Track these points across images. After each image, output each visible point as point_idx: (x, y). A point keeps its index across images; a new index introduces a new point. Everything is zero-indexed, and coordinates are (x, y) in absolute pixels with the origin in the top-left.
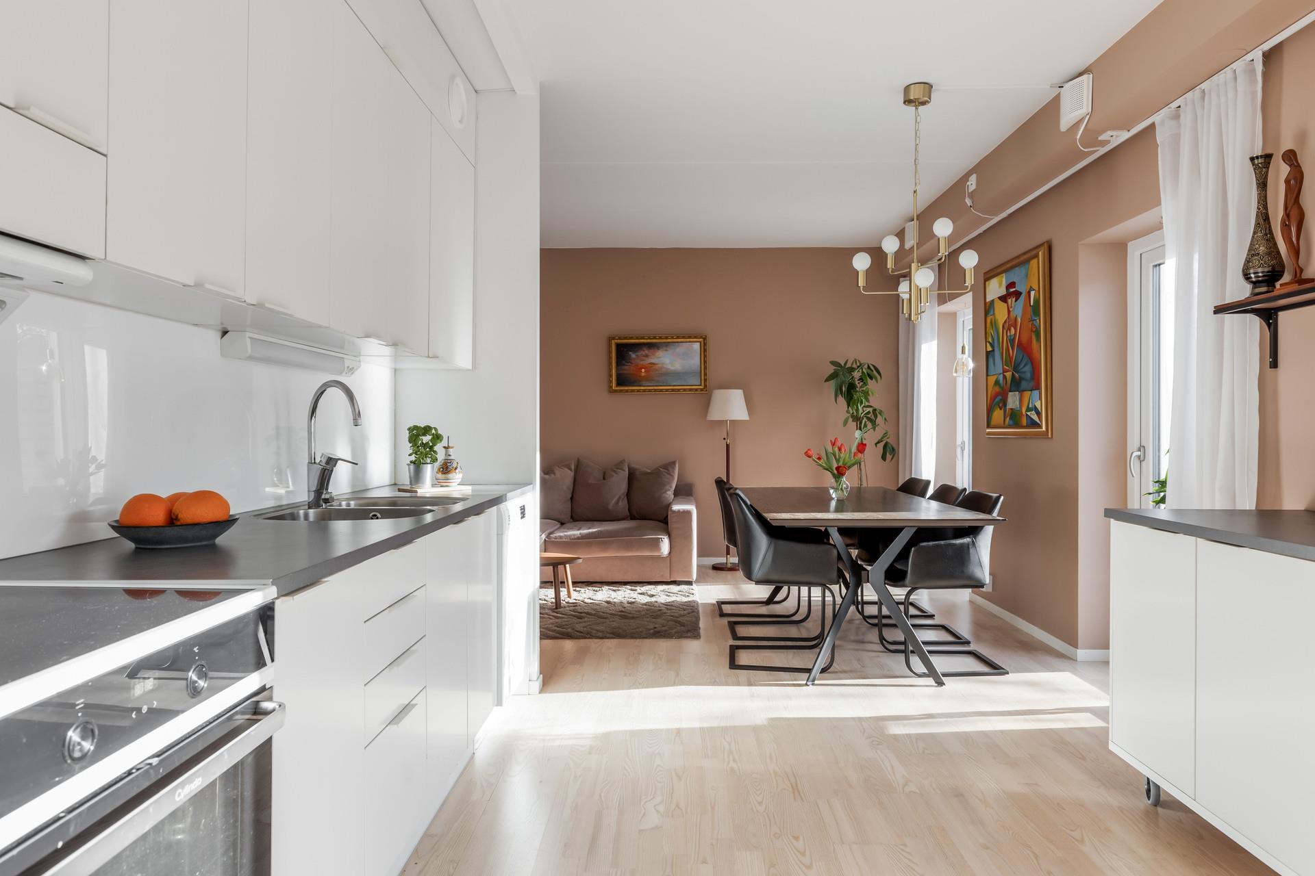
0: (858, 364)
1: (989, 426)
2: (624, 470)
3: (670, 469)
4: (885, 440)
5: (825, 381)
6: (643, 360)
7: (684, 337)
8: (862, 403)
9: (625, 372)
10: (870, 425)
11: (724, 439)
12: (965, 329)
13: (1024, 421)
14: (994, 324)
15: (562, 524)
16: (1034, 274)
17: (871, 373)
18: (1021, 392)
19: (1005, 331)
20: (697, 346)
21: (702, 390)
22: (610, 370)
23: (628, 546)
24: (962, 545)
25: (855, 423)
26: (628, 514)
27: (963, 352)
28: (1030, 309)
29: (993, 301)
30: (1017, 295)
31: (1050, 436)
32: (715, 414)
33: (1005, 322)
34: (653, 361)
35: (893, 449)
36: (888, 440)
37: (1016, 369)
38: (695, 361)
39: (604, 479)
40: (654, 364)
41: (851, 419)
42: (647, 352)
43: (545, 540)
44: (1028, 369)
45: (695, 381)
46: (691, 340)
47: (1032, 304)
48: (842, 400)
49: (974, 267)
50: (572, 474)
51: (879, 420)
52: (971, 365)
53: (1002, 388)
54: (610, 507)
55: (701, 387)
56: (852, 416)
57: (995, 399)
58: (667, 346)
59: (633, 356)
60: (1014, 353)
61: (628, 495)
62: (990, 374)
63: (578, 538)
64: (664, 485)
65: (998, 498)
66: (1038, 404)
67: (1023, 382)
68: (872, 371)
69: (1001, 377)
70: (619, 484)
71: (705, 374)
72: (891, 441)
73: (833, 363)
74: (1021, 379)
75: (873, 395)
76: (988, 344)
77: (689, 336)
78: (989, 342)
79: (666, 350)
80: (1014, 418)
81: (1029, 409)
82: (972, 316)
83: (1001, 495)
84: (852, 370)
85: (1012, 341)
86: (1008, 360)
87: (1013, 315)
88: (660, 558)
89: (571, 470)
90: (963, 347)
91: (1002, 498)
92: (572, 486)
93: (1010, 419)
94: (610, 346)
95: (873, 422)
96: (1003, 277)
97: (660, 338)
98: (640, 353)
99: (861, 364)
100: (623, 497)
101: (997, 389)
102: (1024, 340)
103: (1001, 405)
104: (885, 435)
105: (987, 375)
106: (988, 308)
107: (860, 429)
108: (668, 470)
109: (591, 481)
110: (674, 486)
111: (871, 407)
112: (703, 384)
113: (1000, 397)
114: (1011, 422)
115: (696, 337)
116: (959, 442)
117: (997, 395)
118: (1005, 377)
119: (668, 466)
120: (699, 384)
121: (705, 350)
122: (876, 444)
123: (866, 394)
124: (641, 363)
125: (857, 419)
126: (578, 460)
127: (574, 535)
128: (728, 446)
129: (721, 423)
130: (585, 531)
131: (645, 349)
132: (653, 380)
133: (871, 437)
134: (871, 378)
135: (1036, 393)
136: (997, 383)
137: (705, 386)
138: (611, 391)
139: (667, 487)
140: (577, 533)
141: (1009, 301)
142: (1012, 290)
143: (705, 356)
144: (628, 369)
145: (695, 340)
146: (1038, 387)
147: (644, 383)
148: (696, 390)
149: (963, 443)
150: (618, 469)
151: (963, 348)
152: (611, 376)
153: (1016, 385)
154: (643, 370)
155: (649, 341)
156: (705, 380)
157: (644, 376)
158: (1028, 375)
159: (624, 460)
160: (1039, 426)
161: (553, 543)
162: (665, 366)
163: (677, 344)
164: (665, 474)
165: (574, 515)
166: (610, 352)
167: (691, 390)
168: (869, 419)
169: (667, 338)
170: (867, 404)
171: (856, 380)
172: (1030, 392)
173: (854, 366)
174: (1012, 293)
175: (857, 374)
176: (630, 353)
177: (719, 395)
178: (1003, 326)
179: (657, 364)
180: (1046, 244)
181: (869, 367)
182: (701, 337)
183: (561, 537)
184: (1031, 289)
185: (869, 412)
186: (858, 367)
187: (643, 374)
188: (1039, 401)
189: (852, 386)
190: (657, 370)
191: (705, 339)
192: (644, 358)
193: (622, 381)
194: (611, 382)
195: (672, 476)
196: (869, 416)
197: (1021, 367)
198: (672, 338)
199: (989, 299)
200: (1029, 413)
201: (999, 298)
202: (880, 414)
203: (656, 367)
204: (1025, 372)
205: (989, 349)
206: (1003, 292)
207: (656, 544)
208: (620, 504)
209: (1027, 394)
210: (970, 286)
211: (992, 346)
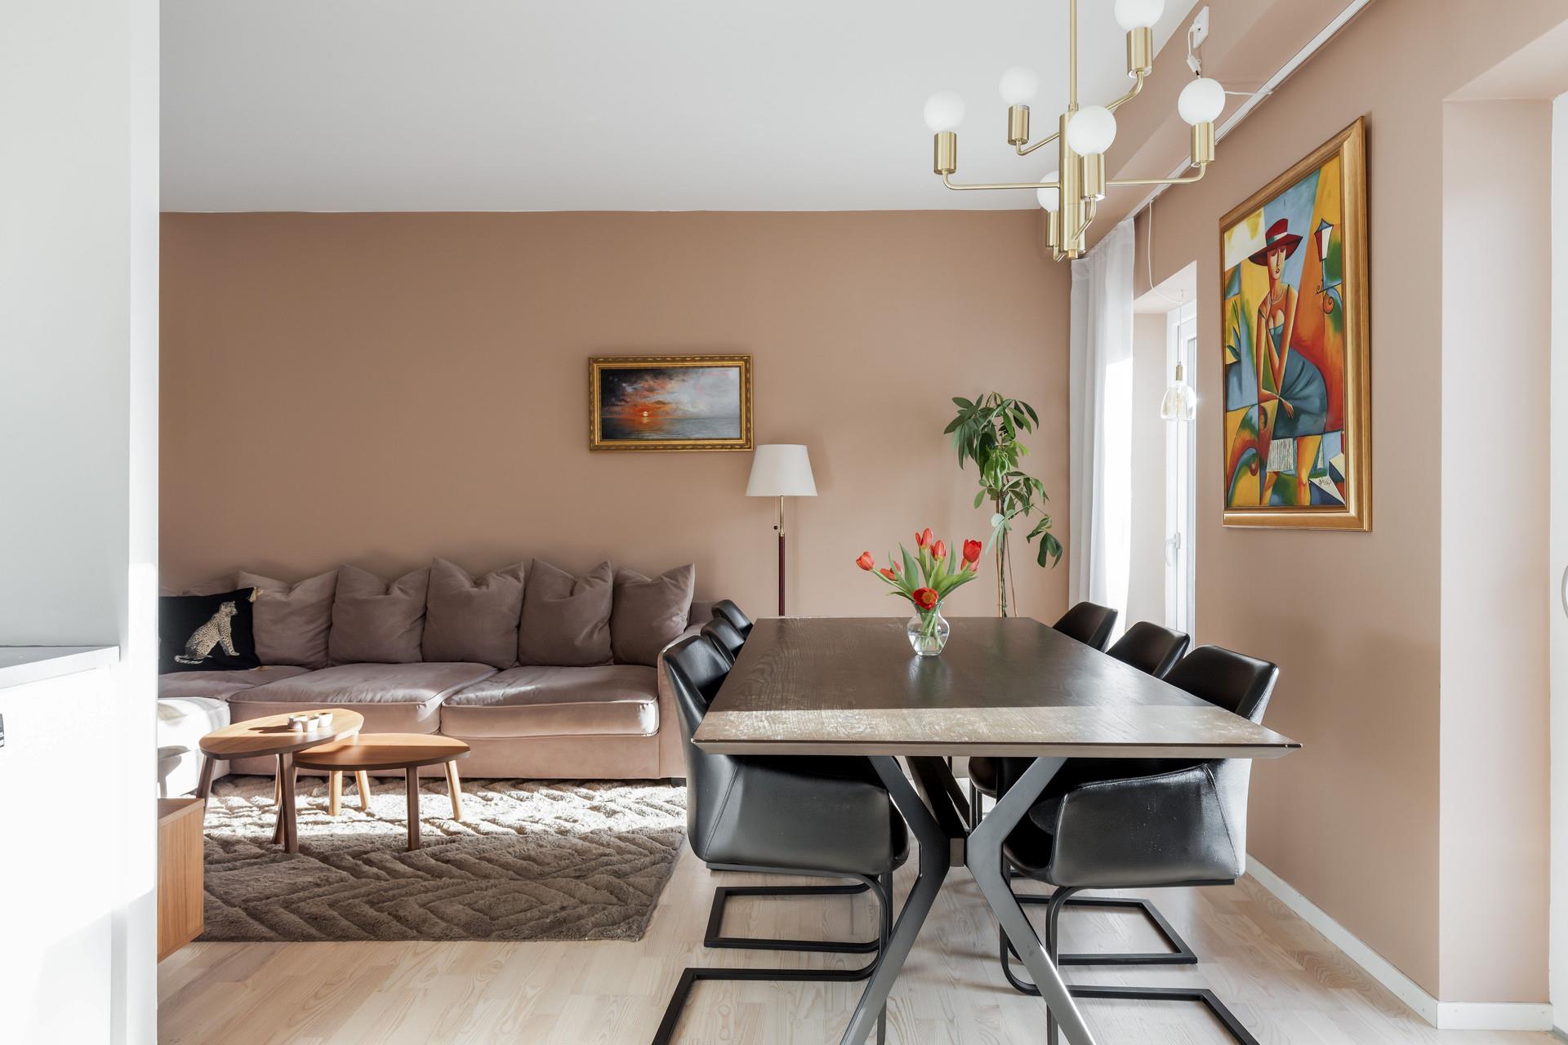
0: (999, 402)
1: (1228, 506)
2: (604, 580)
3: (680, 578)
4: (1044, 530)
5: (946, 432)
6: (645, 397)
7: (712, 359)
8: (1003, 467)
9: (616, 416)
10: (1019, 505)
11: (776, 528)
12: (1182, 342)
13: (1306, 497)
14: (1241, 311)
15: (501, 670)
16: (1329, 195)
17: (1023, 416)
18: (1299, 438)
19: (1264, 321)
20: (734, 374)
21: (741, 446)
22: (591, 412)
23: (583, 718)
24: (1183, 788)
25: (995, 502)
26: (611, 654)
27: (1178, 377)
28: (1320, 269)
29: (1237, 268)
30: (1292, 243)
31: (1366, 527)
32: (759, 486)
33: (1264, 302)
34: (660, 398)
35: (1058, 547)
36: (1049, 531)
37: (1287, 392)
38: (731, 399)
39: (572, 594)
40: (663, 403)
41: (987, 496)
42: (651, 383)
43: (441, 706)
44: (1315, 390)
45: (732, 432)
46: (725, 363)
47: (1324, 256)
48: (971, 464)
49: (1213, 122)
50: (520, 585)
51: (1036, 497)
52: (1193, 400)
53: (1259, 434)
54: (578, 643)
55: (741, 442)
56: (990, 490)
57: (1240, 457)
58: (685, 373)
59: (629, 389)
60: (1284, 361)
61: (611, 621)
62: (1231, 407)
63: (498, 703)
64: (669, 607)
65: (1266, 673)
66: (1338, 463)
67: (1304, 418)
68: (1022, 413)
69: (1254, 412)
70: (597, 601)
71: (748, 420)
72: (1055, 532)
73: (957, 401)
74: (1298, 412)
75: (1023, 454)
76: (1228, 351)
77: (721, 358)
78: (1230, 347)
79: (684, 380)
80: (1284, 491)
81: (1316, 472)
82: (1195, 315)
83: (1272, 666)
84: (987, 412)
85: (1279, 339)
86: (1269, 377)
87: (1280, 287)
88: (640, 739)
89: (517, 578)
90: (1177, 368)
91: (1276, 672)
92: (520, 606)
93: (1273, 492)
94: (590, 374)
95: (1026, 501)
96: (1259, 215)
97: (674, 360)
98: (640, 385)
99: (1002, 402)
100: (601, 625)
101: (1247, 435)
102: (1306, 332)
103: (1253, 466)
104: (1044, 521)
105: (1226, 410)
106: (1229, 282)
107: (1003, 513)
108: (677, 581)
109: (548, 598)
110: (686, 606)
111: (1021, 474)
112: (744, 437)
113: (1253, 451)
114: (1276, 499)
115: (732, 359)
116: (1170, 535)
117: (1247, 445)
118: (1262, 411)
119: (678, 575)
120: (739, 437)
121: (747, 381)
122: (1029, 538)
123: (1012, 453)
124: (643, 401)
125: (998, 496)
126: (533, 560)
127: (492, 697)
128: (781, 540)
129: (769, 502)
130: (512, 691)
131: (648, 378)
132: (660, 430)
133: (1021, 524)
134: (1020, 424)
135: (1334, 438)
136: (1246, 423)
137: (748, 440)
138: (594, 449)
139: (674, 609)
140: (497, 692)
141: (1273, 260)
142: (1278, 237)
143: (747, 390)
144: (621, 411)
145: (731, 363)
146: (1338, 425)
147: (647, 435)
148: (732, 446)
149: (1178, 536)
150: (594, 577)
151: (1179, 369)
152: (591, 423)
153: (1288, 424)
154: (645, 414)
155: (655, 365)
156: (748, 430)
157: (646, 424)
158: (1315, 403)
159: (606, 563)
160: (1341, 506)
161: (453, 710)
162: (681, 407)
163: (701, 370)
164: (671, 587)
165: (521, 656)
166: (590, 384)
167: (723, 446)
168: (1017, 494)
169: (684, 360)
170: (1013, 469)
171: (997, 429)
172: (1320, 436)
173: (992, 405)
174: (1281, 241)
175: (998, 422)
176: (624, 385)
177: (766, 454)
178: (1260, 312)
179: (668, 403)
180: (1358, 124)
181: (1017, 407)
182: (741, 359)
183: (469, 701)
184: (1324, 224)
185: (1017, 484)
186: (999, 406)
187: (645, 420)
188: (1342, 456)
189: (987, 440)
190: (667, 413)
191: (747, 362)
192: (646, 393)
193: (610, 431)
194: (591, 432)
195: (684, 591)
196: (1018, 490)
197: (1297, 390)
198: (693, 360)
199: (1229, 265)
200: (1316, 481)
201: (1250, 258)
202: (1036, 486)
203: (667, 408)
204: (1306, 398)
205: (1231, 359)
206: (1261, 244)
207: (633, 712)
208: (595, 636)
209: (1311, 443)
210: (1203, 166)
211: (1236, 353)
